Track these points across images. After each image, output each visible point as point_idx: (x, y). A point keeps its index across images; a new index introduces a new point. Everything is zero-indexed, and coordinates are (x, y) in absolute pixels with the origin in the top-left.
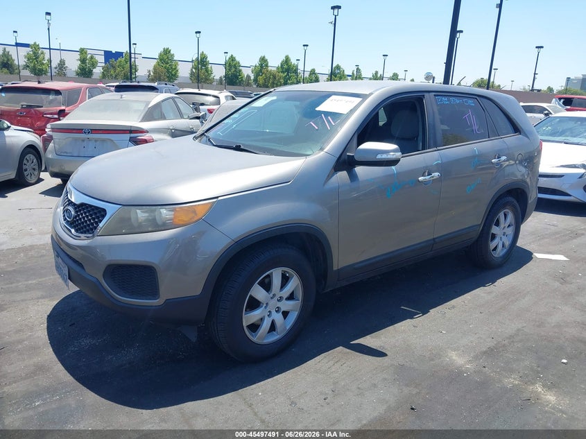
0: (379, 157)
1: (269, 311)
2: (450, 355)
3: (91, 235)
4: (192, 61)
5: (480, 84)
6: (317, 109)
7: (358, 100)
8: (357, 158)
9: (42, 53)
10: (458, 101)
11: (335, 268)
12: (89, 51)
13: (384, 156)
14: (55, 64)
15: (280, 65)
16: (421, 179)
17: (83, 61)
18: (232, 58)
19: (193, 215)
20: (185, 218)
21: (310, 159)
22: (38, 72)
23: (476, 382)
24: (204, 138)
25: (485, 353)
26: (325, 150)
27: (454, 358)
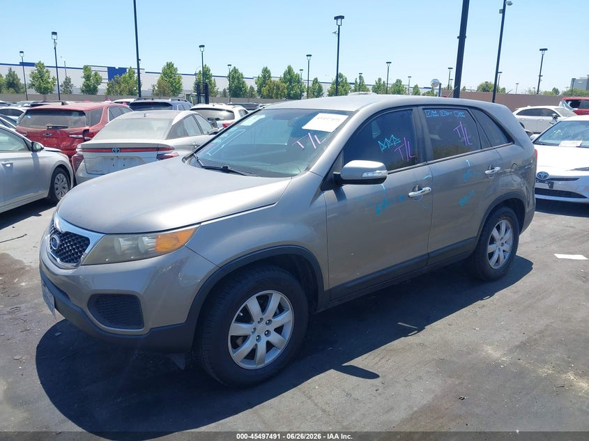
0: (365, 175)
1: (258, 336)
2: (486, 349)
3: (75, 264)
4: (195, 74)
5: (485, 88)
6: (304, 128)
7: (345, 117)
8: (344, 176)
9: (47, 72)
10: (447, 113)
11: (326, 288)
12: (93, 68)
13: (370, 175)
14: (62, 80)
15: (282, 76)
16: (410, 194)
17: (87, 77)
18: (235, 71)
19: (174, 242)
20: (167, 245)
21: (295, 179)
22: (44, 91)
23: (513, 372)
24: (194, 159)
25: (517, 347)
26: (311, 170)
27: (490, 351)
